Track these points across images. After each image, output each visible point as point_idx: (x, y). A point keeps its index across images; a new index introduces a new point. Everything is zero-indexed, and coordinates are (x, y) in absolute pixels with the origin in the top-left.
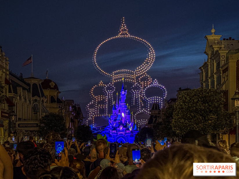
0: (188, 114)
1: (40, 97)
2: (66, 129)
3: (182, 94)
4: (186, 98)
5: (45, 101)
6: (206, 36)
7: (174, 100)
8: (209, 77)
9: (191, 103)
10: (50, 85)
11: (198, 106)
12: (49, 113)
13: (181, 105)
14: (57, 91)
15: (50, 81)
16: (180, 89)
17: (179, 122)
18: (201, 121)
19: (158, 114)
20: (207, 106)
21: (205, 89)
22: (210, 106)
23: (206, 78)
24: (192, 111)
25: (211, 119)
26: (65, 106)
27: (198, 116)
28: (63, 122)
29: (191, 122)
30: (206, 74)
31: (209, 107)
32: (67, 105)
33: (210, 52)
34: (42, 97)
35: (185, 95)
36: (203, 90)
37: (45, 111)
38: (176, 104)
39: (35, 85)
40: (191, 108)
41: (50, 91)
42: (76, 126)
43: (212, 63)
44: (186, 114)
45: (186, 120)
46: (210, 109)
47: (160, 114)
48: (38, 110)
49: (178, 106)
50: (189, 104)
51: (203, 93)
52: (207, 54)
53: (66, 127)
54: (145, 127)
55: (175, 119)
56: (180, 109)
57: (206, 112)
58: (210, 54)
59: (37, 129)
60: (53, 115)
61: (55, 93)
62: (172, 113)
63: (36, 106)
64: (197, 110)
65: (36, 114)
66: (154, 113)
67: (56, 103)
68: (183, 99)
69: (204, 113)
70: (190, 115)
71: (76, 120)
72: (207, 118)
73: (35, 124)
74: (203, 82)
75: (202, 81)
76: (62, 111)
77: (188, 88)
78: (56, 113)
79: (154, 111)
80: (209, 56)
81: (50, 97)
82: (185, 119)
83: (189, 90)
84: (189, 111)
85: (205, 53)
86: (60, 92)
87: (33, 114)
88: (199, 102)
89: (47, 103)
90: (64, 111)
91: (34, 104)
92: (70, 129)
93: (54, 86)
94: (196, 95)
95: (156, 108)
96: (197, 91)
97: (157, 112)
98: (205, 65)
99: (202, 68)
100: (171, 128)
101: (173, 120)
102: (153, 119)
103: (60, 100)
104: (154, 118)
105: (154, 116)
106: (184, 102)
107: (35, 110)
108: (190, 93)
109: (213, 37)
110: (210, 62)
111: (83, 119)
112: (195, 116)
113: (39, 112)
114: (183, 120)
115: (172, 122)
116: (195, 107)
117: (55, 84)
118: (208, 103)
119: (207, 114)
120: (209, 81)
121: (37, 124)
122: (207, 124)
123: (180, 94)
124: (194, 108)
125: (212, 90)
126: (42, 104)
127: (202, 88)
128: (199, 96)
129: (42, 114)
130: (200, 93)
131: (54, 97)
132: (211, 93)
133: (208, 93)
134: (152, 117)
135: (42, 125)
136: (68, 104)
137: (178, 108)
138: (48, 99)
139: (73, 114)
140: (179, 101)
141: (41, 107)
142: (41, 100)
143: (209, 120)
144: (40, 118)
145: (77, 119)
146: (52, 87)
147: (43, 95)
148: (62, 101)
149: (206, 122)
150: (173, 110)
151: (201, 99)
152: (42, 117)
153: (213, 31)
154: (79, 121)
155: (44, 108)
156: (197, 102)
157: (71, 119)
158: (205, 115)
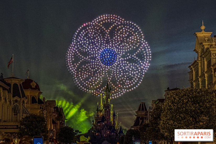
0: (178, 115)
1: (20, 97)
2: (48, 131)
3: (170, 94)
4: (175, 99)
5: (26, 102)
6: (195, 33)
7: (162, 101)
8: (199, 76)
9: (180, 103)
10: (31, 85)
11: (188, 106)
12: (29, 115)
13: (170, 106)
14: (39, 91)
15: (32, 81)
16: (168, 88)
17: (168, 124)
18: (192, 123)
19: (145, 115)
20: (197, 107)
21: (195, 89)
22: (201, 106)
23: (196, 77)
24: (181, 112)
25: (202, 120)
26: (46, 106)
27: (188, 117)
28: (44, 123)
29: (180, 123)
30: (196, 72)
31: (199, 108)
32: (48, 106)
33: (200, 50)
34: (23, 97)
35: (174, 95)
36: (193, 90)
37: (25, 112)
38: (165, 105)
39: (15, 85)
40: (180, 109)
41: (31, 91)
42: (58, 127)
43: (202, 62)
44: (176, 115)
45: (175, 121)
46: (201, 110)
47: (147, 115)
48: (18, 111)
49: (166, 106)
50: (178, 105)
51: (193, 93)
52: (197, 52)
53: (48, 129)
54: (131, 129)
55: (164, 121)
56: (168, 110)
57: (197, 113)
58: (200, 52)
59: (17, 131)
60: (34, 117)
61: (36, 94)
62: (160, 114)
63: (16, 107)
64: (187, 111)
65: (17, 115)
66: (140, 114)
67: (37, 104)
68: (172, 99)
69: (194, 114)
70: (180, 116)
71: (58, 122)
72: (197, 120)
73: (15, 125)
74: (193, 82)
75: (192, 80)
76: (44, 112)
77: (176, 88)
78: (37, 114)
79: (140, 112)
80: (199, 54)
81: (31, 97)
82: (173, 120)
83: (178, 90)
84: (179, 112)
85: (195, 50)
86: (41, 93)
87: (13, 116)
88: (189, 102)
89: (28, 104)
90: (45, 112)
91: (15, 105)
92: (51, 131)
93: (35, 86)
94: (186, 95)
95: (143, 109)
96: (187, 91)
97: (144, 113)
98: (195, 64)
99: (192, 67)
100: (159, 130)
101: (161, 121)
102: (139, 121)
103: (41, 100)
104: (141, 119)
105: (141, 118)
106: (173, 102)
107: (15, 111)
108: (180, 93)
109: (202, 34)
110: (200, 61)
111: (65, 121)
112: (185, 118)
113: (19, 113)
114: (172, 122)
115: (160, 123)
116: (184, 107)
117: (36, 84)
118: (198, 103)
119: (198, 116)
120: (200, 81)
121: (17, 126)
122: (198, 126)
123: (168, 94)
124: (184, 109)
125: (203, 90)
126: (22, 104)
127: (192, 87)
128: (188, 96)
129: (22, 115)
130: (189, 93)
131: (35, 97)
132: (202, 93)
133: (199, 93)
134: (138, 118)
135: (22, 127)
136: (50, 105)
137: (166, 109)
138: (28, 100)
139: (55, 115)
140: (167, 101)
141: (21, 108)
142: (22, 100)
143: (200, 121)
144: (20, 119)
145: (59, 120)
146: (33, 87)
147: (24, 96)
148: (44, 102)
149: (197, 123)
150: (161, 111)
151: (191, 99)
152: (23, 118)
153: (203, 28)
154: (61, 122)
155: (24, 109)
156: (187, 103)
157: (53, 120)
158: (196, 116)
